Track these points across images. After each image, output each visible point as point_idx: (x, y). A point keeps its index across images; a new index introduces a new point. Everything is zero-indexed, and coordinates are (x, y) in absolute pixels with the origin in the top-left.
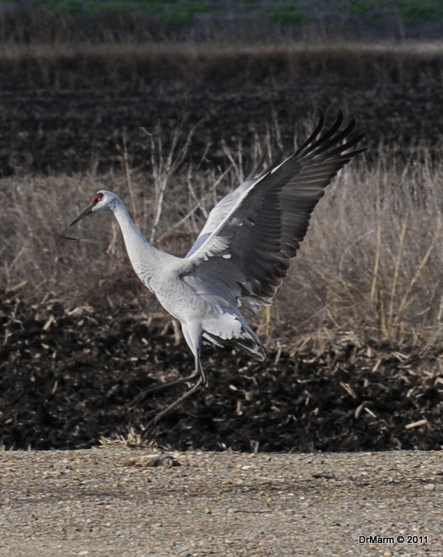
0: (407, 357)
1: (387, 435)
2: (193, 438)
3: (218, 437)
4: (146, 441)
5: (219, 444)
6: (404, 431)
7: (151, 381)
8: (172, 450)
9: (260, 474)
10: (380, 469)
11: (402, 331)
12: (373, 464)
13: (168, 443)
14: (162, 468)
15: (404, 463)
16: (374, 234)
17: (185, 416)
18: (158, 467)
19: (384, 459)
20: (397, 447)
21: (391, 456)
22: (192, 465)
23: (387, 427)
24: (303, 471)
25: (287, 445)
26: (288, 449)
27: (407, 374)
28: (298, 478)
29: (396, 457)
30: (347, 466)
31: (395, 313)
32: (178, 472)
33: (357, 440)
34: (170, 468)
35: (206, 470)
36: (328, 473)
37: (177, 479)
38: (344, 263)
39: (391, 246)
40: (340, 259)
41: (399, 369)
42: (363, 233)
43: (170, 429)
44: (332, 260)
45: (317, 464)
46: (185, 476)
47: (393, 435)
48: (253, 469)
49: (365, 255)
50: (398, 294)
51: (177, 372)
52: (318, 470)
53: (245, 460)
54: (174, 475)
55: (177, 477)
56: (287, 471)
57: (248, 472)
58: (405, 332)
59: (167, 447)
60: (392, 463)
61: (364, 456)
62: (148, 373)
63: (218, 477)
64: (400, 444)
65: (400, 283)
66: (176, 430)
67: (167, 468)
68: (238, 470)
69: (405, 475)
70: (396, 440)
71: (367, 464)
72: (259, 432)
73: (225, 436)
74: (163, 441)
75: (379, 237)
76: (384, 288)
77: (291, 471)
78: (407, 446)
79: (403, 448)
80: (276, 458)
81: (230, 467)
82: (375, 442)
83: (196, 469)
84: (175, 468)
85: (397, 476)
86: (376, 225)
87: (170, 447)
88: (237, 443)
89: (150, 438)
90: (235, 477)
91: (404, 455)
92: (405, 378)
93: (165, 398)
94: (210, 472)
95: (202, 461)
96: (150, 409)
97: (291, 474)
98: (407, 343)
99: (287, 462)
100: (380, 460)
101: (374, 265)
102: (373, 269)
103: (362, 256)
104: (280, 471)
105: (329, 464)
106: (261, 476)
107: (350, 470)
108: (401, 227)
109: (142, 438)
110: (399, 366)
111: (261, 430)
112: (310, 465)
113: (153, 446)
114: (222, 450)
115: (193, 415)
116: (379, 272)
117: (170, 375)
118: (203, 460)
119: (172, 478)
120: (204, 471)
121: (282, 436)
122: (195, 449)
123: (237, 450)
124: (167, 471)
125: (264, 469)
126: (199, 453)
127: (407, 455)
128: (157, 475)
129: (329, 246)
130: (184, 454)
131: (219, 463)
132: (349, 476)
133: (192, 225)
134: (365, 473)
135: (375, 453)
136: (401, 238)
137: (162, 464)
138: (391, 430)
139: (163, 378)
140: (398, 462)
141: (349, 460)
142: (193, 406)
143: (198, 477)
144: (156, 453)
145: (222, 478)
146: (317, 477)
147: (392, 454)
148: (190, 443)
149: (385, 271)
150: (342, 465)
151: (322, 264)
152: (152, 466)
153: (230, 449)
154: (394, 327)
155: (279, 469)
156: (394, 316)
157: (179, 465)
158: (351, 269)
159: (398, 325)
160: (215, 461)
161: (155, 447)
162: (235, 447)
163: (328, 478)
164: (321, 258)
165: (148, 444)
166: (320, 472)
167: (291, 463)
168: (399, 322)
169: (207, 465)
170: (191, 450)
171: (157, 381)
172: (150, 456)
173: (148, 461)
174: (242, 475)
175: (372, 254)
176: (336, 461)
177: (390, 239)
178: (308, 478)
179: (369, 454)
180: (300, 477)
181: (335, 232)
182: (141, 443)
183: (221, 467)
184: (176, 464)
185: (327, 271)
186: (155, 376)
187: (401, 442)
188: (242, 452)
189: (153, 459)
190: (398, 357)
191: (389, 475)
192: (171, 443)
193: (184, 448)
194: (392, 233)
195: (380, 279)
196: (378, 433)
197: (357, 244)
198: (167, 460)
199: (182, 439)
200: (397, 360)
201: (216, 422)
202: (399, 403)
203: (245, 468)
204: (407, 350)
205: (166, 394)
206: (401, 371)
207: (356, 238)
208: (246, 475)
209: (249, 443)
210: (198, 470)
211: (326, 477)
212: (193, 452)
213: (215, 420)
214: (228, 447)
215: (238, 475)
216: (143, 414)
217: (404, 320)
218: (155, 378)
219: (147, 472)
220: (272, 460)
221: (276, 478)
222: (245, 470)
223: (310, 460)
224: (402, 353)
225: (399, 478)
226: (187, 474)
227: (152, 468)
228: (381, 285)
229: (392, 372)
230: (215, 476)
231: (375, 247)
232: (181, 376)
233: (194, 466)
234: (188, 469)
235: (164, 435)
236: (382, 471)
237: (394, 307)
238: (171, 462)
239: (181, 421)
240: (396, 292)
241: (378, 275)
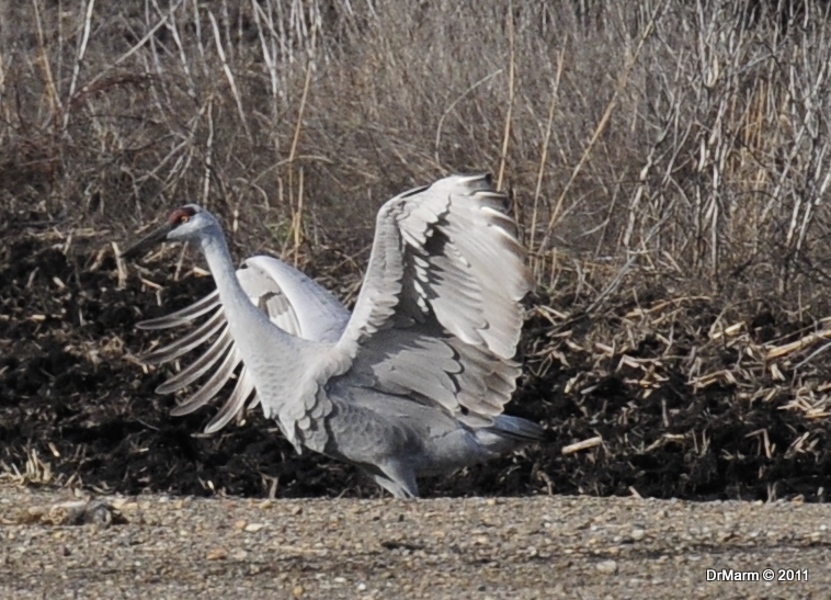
0: (564, 316)
1: (526, 466)
2: (152, 471)
3: (200, 467)
4: (61, 475)
5: (203, 483)
6: (559, 459)
7: (72, 359)
8: (114, 493)
9: (281, 540)
10: (513, 532)
11: (555, 265)
12: (499, 522)
13: (102, 479)
14: (92, 527)
15: (559, 521)
16: (501, 79)
17: (136, 427)
18: (85, 527)
19: (518, 512)
20: (544, 489)
21: (532, 507)
22: (149, 522)
23: (526, 451)
24: (363, 535)
25: (331, 486)
26: (334, 491)
27: (565, 349)
28: (354, 548)
29: (544, 509)
30: (449, 526)
31: (541, 230)
32: (123, 535)
33: (467, 475)
34: (108, 527)
35: (177, 532)
36: (413, 539)
37: (120, 549)
38: (443, 133)
39: (535, 100)
40: (436, 127)
41: (549, 339)
42: (480, 77)
43: (107, 452)
44: (420, 128)
45: (391, 521)
46: (137, 543)
47: (536, 465)
48: (268, 531)
49: (485, 119)
50: (546, 195)
51: (121, 343)
52: (393, 533)
53: (252, 512)
54: (115, 541)
55: (122, 544)
56: (333, 536)
57: (257, 535)
58: (560, 268)
59: (101, 487)
60: (536, 519)
61: (482, 505)
62: (66, 344)
63: (199, 546)
64: (549, 483)
65: (551, 174)
66: (118, 455)
67: (101, 527)
68: (240, 531)
69: (561, 544)
70: (542, 475)
71: (487, 521)
72: (278, 459)
73: (213, 465)
74: (93, 475)
75: (511, 85)
76: (521, 181)
77: (341, 534)
78: (564, 487)
79: (555, 492)
80: (311, 510)
81: (222, 527)
82: (503, 478)
83: (157, 530)
84: (116, 527)
85: (545, 546)
86: (507, 60)
87: (106, 487)
88: (235, 480)
89: (68, 469)
90: (232, 547)
91: (559, 504)
92: (561, 357)
93: (98, 393)
94: (185, 537)
95: (168, 514)
96: (69, 413)
97: (341, 540)
98: (565, 288)
99: (333, 517)
100: (512, 514)
101: (503, 138)
102: (500, 146)
103: (479, 121)
104: (319, 536)
105: (414, 522)
106: (281, 543)
107: (454, 533)
108: (555, 64)
109: (53, 469)
110: (549, 334)
111: (283, 456)
112: (377, 522)
113: (74, 486)
114: (208, 494)
115: (151, 427)
116: (509, 150)
117: (107, 348)
118: (170, 512)
119: (111, 547)
120: (173, 535)
121: (325, 466)
122: (155, 491)
123: (237, 493)
124: (101, 533)
125: (289, 531)
126: (163, 500)
127: (564, 506)
128: (81, 541)
129: (414, 101)
130: (135, 501)
131: (202, 519)
132: (452, 544)
133: (150, 59)
134: (482, 540)
135: (501, 499)
136: (555, 85)
137: (91, 521)
138: (534, 456)
139: (93, 355)
140: (546, 517)
141: (452, 514)
142: (152, 409)
143: (161, 546)
144: (80, 498)
145: (207, 547)
146: (391, 546)
147: (536, 503)
148: (146, 480)
149: (522, 149)
150: (440, 524)
151: (402, 136)
152: (72, 524)
153: (223, 492)
154: (540, 258)
155: (317, 530)
156: (539, 236)
157: (125, 522)
158: (457, 146)
159: (547, 253)
160: (194, 514)
161: (78, 486)
162: (232, 490)
163: (412, 548)
164: (401, 123)
165: (65, 480)
166: (396, 537)
167: (340, 519)
168: (550, 248)
169: (179, 522)
170: (147, 493)
171: (81, 359)
172: (69, 505)
173: (65, 514)
174: (247, 541)
175: (498, 115)
176: (427, 515)
177: (532, 87)
178: (372, 549)
179: (491, 501)
180: (358, 546)
181: (426, 73)
182: (52, 479)
183: (206, 526)
184: (118, 520)
185: (411, 148)
186: (79, 350)
187: (551, 480)
188: (246, 496)
189: (74, 510)
190: (547, 315)
191: (529, 543)
192: (109, 479)
193: (134, 490)
194: (537, 76)
195: (513, 164)
196: (510, 462)
197: (470, 96)
198: (100, 512)
199: (131, 472)
200: (545, 322)
201: (196, 439)
202: (549, 404)
203: (252, 527)
204: (566, 303)
205: (100, 384)
206: (552, 343)
207: (469, 86)
208: (253, 542)
209: (260, 481)
210: (161, 533)
211: (408, 547)
212: (151, 497)
213: (193, 435)
214: (218, 487)
215: (238, 542)
216: (56, 424)
217: (561, 244)
218: (79, 354)
219: (62, 536)
220: (304, 514)
221: (311, 547)
222: (253, 533)
223: (377, 514)
224: (553, 307)
225: (549, 549)
226: (140, 540)
227: (73, 527)
228: (515, 177)
229: (535, 345)
230: (194, 543)
231: (502, 104)
232: (128, 350)
233: (154, 524)
234: (142, 529)
235: (96, 464)
236: (516, 536)
237: (539, 221)
238: (108, 517)
239: (129, 436)
240: (544, 191)
241: (509, 157)
